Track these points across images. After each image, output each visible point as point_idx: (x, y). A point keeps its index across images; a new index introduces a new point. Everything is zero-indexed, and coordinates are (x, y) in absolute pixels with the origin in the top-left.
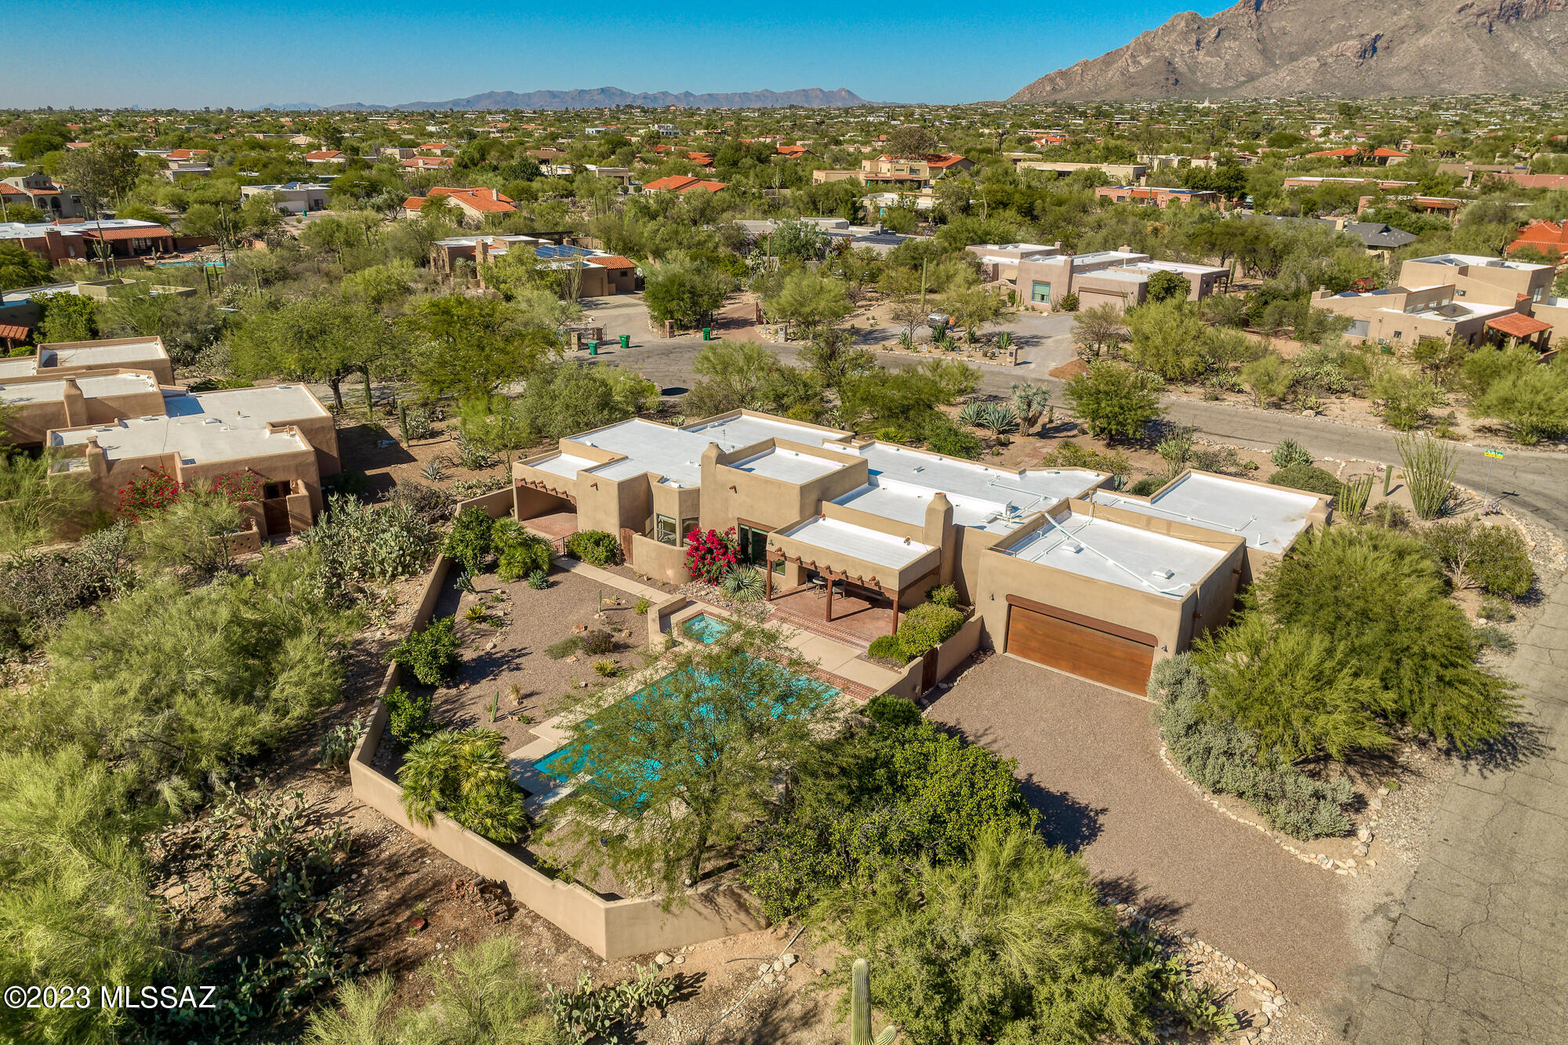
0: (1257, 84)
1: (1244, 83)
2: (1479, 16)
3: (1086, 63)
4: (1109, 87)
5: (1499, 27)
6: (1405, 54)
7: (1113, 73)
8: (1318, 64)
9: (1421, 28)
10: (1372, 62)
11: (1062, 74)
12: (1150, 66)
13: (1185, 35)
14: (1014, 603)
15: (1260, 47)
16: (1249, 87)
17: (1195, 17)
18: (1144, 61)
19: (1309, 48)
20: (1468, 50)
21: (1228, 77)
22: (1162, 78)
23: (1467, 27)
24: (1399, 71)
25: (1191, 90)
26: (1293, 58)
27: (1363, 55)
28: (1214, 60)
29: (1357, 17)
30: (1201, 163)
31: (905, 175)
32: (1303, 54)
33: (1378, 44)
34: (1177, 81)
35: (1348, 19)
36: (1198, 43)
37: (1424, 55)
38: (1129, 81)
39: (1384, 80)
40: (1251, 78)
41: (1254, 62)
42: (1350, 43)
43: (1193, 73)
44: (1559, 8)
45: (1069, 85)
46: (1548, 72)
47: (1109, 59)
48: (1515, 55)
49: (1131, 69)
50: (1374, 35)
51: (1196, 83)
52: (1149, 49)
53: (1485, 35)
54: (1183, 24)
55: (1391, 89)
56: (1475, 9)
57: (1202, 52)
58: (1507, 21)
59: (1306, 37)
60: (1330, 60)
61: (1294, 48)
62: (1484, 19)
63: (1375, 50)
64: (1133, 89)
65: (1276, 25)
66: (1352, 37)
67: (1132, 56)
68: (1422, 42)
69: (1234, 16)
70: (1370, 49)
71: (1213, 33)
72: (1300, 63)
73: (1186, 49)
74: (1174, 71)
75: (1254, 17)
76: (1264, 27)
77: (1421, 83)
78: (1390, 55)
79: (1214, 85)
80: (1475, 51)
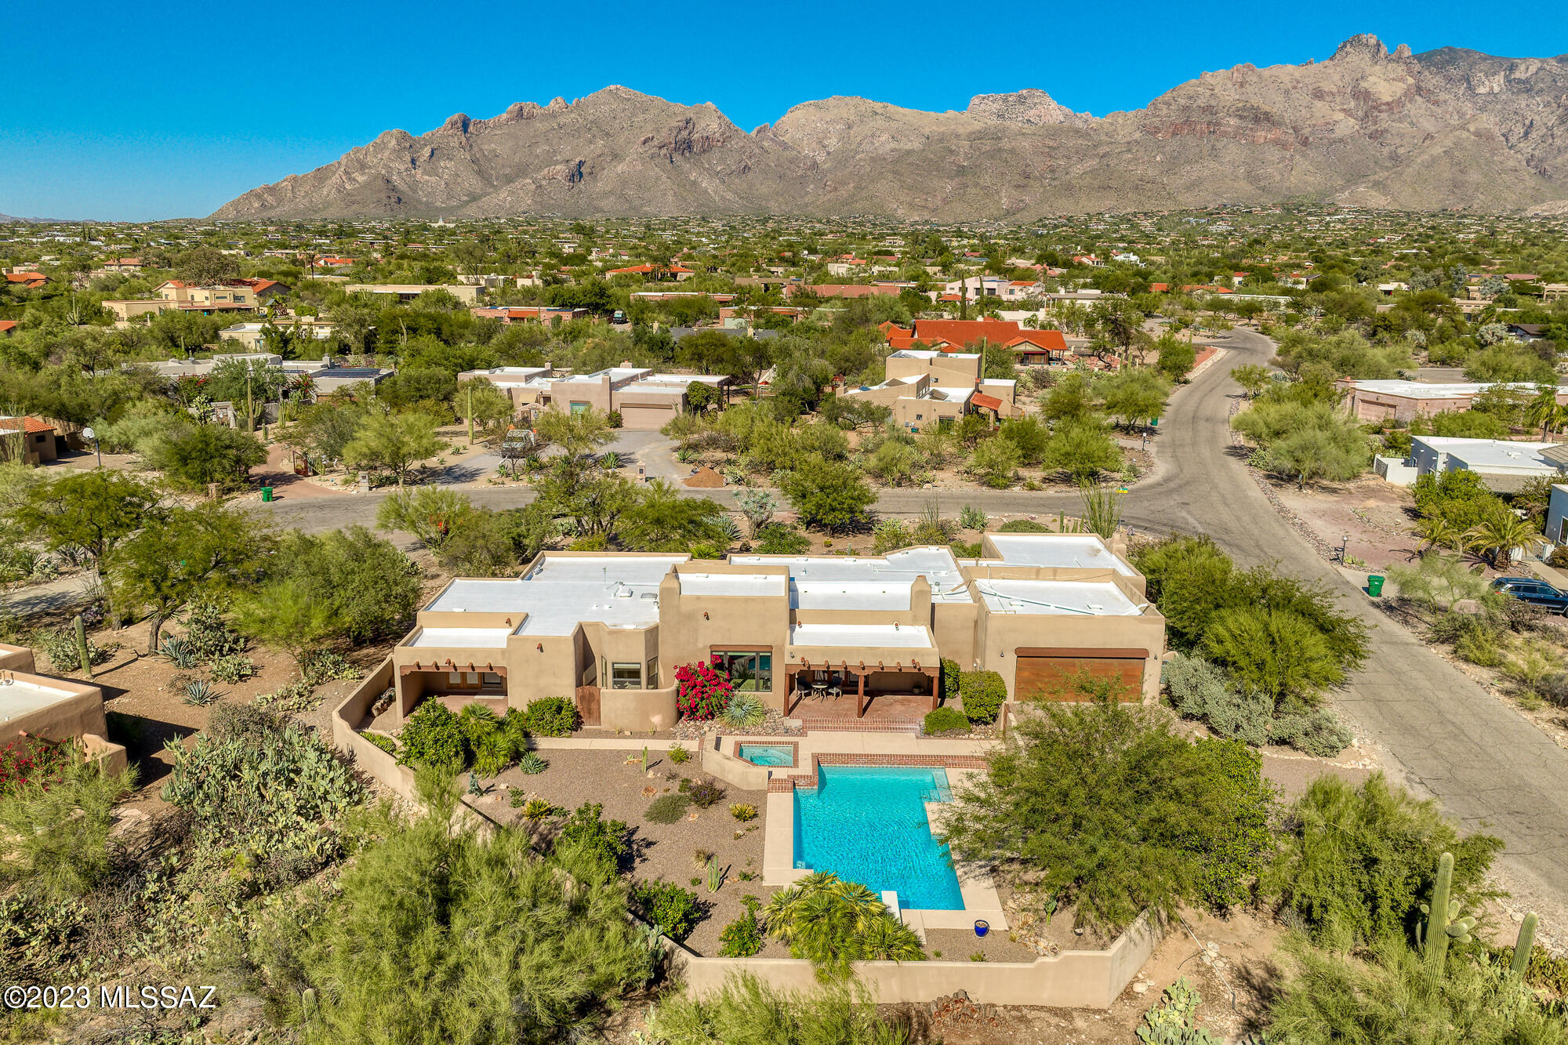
0: (481, 204)
1: (467, 203)
2: (660, 148)
3: (295, 179)
4: (327, 205)
5: (677, 157)
6: (606, 181)
7: (328, 190)
8: (534, 187)
9: (616, 157)
10: (582, 185)
11: (271, 190)
12: (367, 184)
13: (398, 153)
14: (1023, 654)
15: (476, 168)
16: (474, 205)
17: (404, 136)
18: (361, 179)
19: (522, 171)
20: (658, 178)
21: (450, 197)
22: (383, 196)
23: (652, 157)
24: (606, 194)
25: (416, 208)
26: (509, 180)
27: (572, 179)
28: (434, 179)
29: (559, 144)
30: (528, 282)
31: (228, 302)
32: (517, 176)
33: (582, 169)
34: (399, 200)
35: (551, 145)
36: (413, 161)
37: (624, 182)
38: (349, 199)
39: (595, 203)
40: (474, 198)
41: (472, 182)
42: (558, 167)
43: (415, 191)
44: (719, 144)
45: (280, 201)
46: (723, 198)
47: (321, 175)
48: (694, 183)
49: (348, 187)
50: (577, 160)
51: (420, 202)
52: (363, 167)
53: (669, 166)
54: (394, 142)
55: (602, 211)
56: (656, 142)
57: (419, 171)
58: (683, 154)
59: (517, 160)
60: (544, 183)
61: (508, 171)
62: (664, 151)
63: (581, 175)
64: (355, 207)
65: (485, 147)
66: (557, 163)
67: (346, 173)
68: (620, 169)
69: (442, 137)
70: (577, 174)
71: (427, 152)
72: (517, 185)
73: (402, 168)
74: (394, 189)
75: (464, 139)
76: (475, 149)
77: (626, 206)
78: (595, 179)
79: (438, 204)
80: (664, 178)
